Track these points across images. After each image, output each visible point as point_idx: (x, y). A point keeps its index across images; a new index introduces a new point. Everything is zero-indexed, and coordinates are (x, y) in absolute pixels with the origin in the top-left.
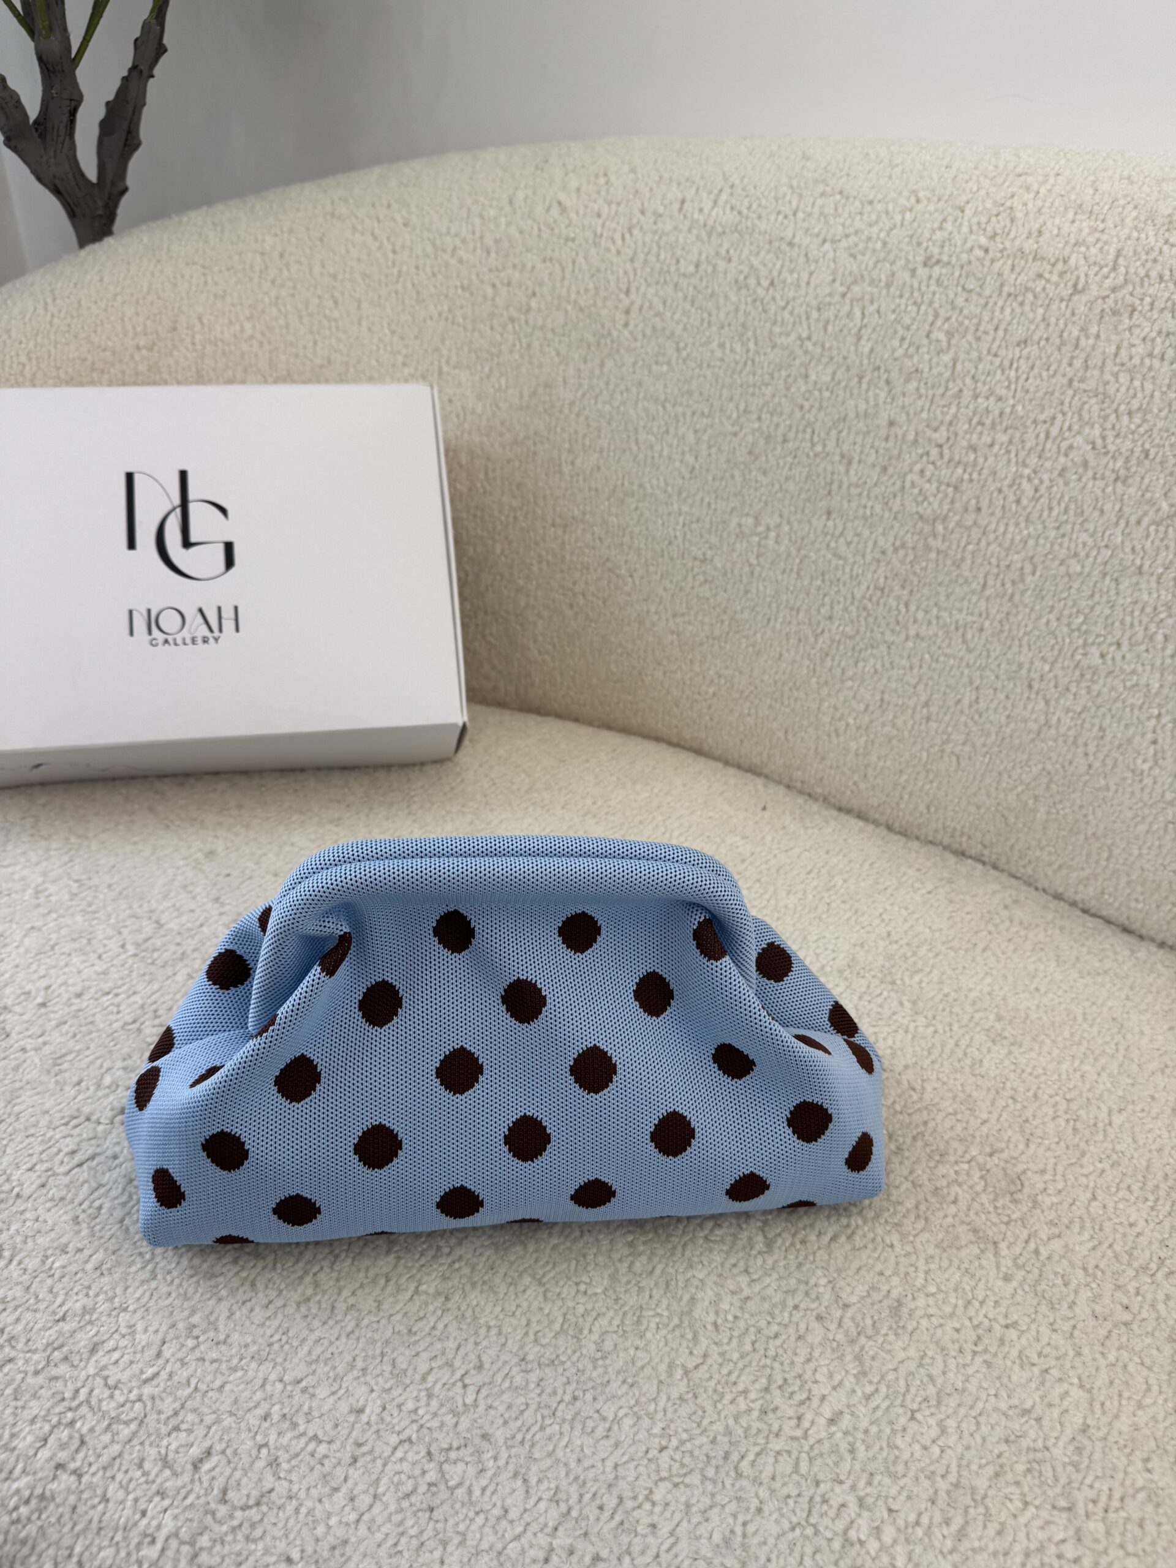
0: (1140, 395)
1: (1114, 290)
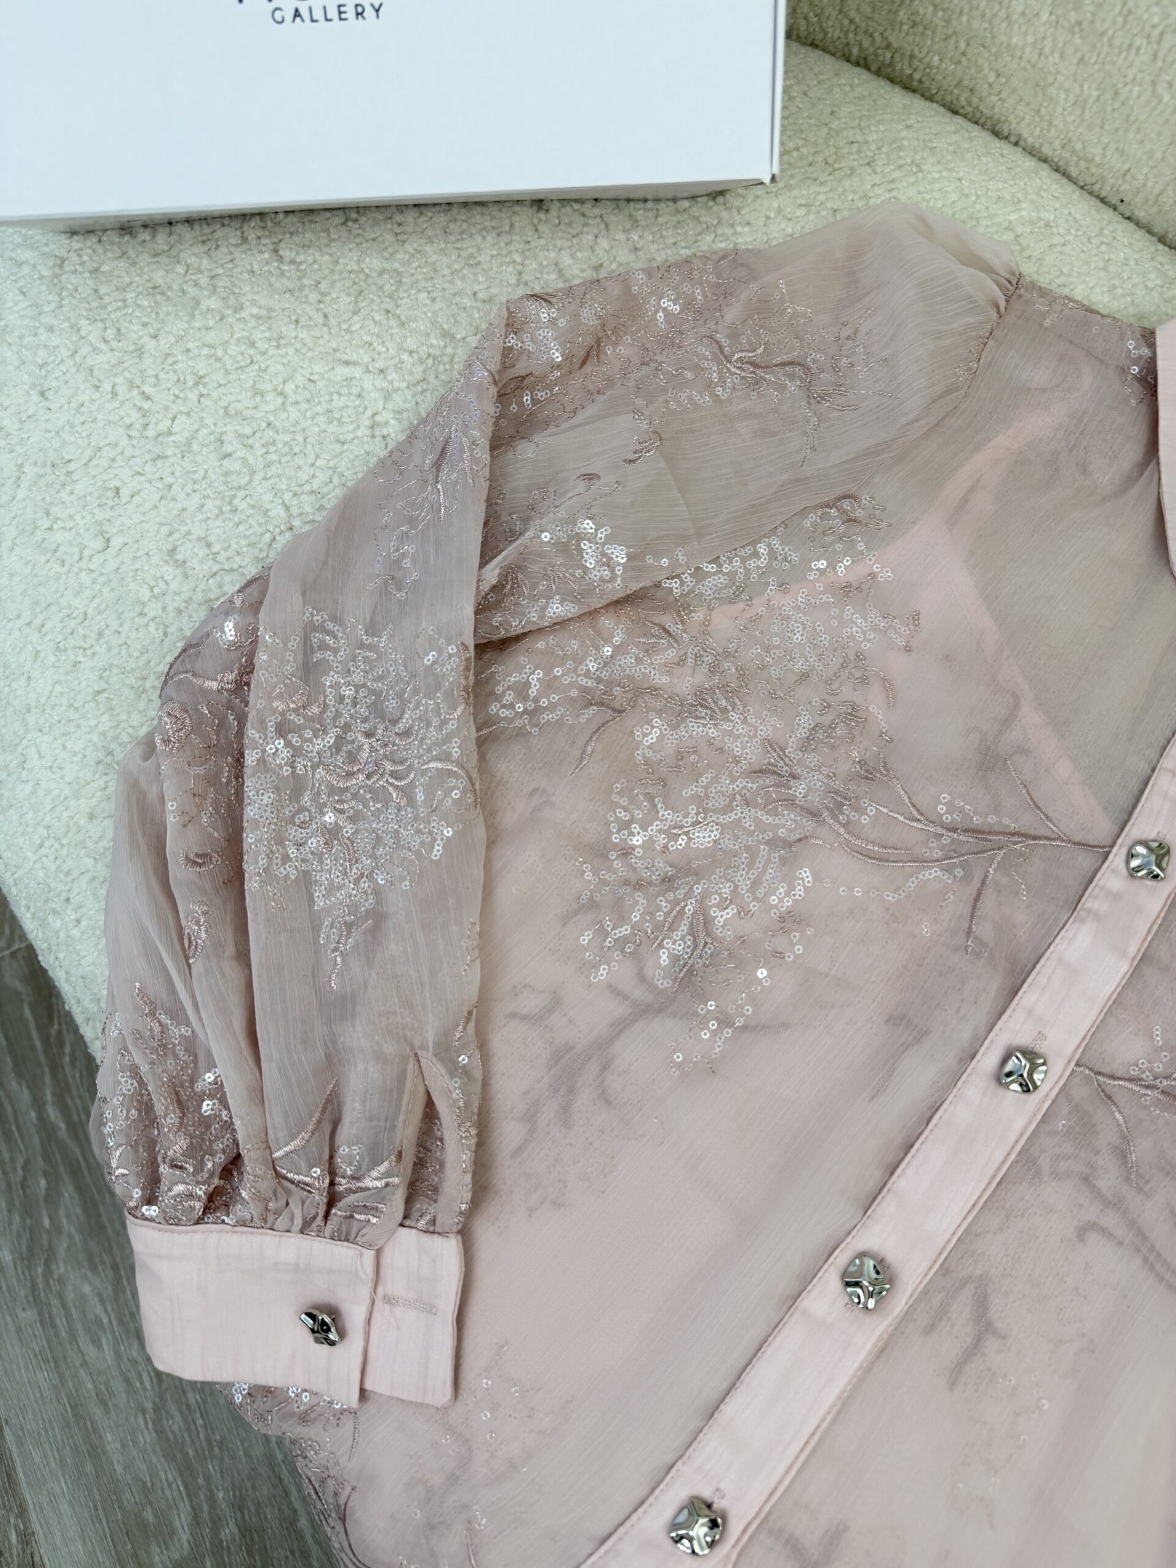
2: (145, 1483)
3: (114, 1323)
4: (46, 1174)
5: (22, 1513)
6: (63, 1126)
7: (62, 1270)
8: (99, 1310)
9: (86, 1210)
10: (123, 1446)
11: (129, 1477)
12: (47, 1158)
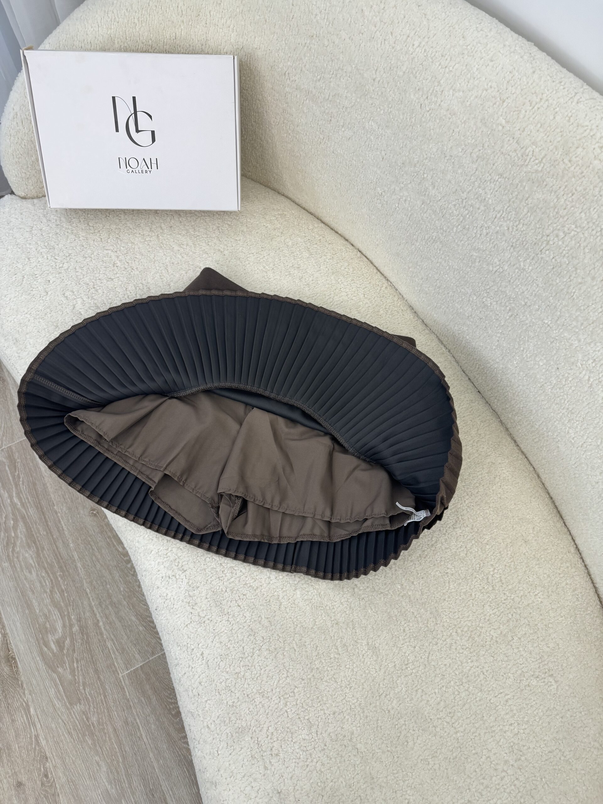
0: (528, 219)
1: (537, 171)
2: (46, 615)
3: (37, 565)
4: (13, 519)
5: (4, 627)
6: (19, 504)
7: (18, 549)
8: (31, 561)
9: (27, 530)
10: (39, 604)
11: (41, 614)
12: (13, 514)
